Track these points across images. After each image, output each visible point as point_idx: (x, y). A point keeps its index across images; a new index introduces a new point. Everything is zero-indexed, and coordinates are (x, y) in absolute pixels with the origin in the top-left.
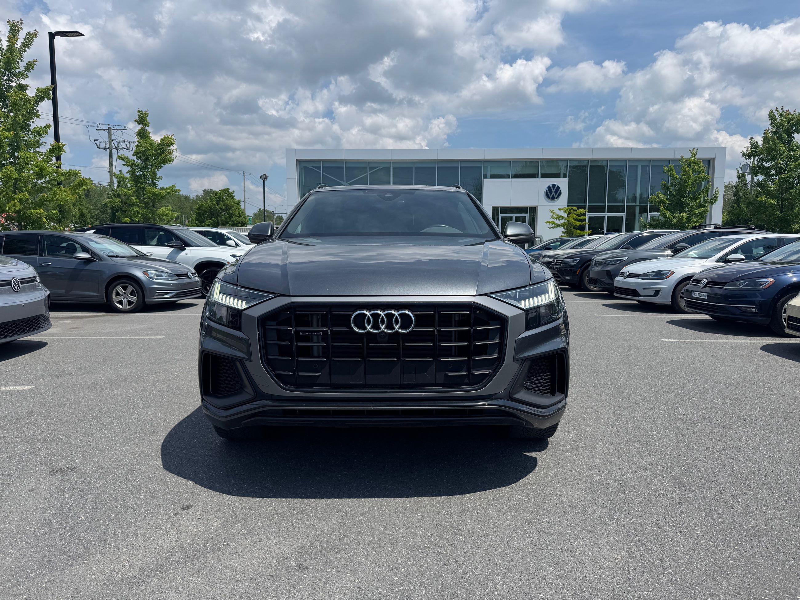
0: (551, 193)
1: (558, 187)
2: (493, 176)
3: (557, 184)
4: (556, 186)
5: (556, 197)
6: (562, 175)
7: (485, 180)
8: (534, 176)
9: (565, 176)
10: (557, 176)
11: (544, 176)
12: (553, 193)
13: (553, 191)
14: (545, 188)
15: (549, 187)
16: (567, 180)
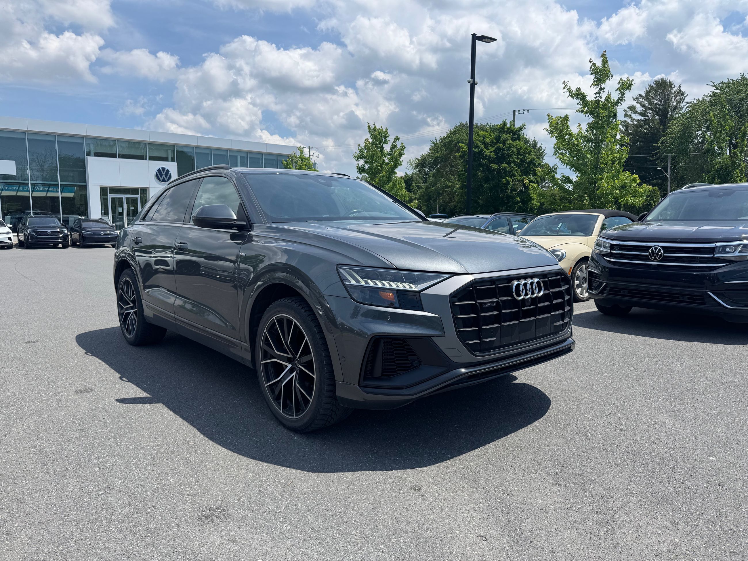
0: (161, 176)
1: (168, 171)
2: (97, 154)
3: (167, 168)
4: (166, 169)
5: (166, 179)
6: (170, 159)
7: (89, 157)
8: (142, 158)
9: (173, 160)
10: (165, 159)
11: (152, 158)
12: (164, 176)
13: (164, 174)
14: (155, 171)
15: (159, 170)
16: (175, 164)
